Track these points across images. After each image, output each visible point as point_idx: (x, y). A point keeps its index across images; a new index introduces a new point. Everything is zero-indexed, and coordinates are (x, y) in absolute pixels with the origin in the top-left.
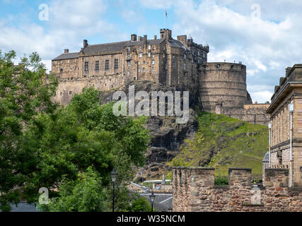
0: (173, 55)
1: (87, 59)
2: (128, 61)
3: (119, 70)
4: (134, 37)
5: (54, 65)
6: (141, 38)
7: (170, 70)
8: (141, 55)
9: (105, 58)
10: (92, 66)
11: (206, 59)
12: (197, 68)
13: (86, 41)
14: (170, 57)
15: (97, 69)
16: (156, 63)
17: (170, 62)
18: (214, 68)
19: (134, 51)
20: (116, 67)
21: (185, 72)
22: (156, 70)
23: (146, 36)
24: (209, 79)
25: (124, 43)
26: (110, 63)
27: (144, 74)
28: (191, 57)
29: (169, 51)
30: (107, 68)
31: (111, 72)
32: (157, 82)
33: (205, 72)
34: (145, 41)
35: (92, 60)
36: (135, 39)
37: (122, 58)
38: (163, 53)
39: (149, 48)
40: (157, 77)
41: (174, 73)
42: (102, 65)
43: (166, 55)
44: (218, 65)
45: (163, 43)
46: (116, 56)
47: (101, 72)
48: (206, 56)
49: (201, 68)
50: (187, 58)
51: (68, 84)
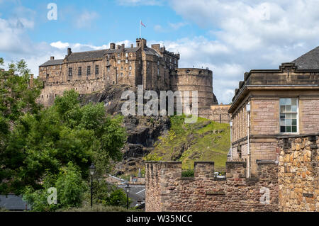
0: (147, 61)
1: (70, 65)
2: (108, 67)
3: (101, 75)
4: (113, 45)
5: (41, 71)
6: (119, 47)
7: (145, 75)
8: (119, 62)
9: (87, 64)
10: (75, 72)
11: (177, 66)
12: (170, 73)
13: (69, 49)
14: (145, 63)
15: (80, 74)
16: (133, 69)
17: (145, 68)
18: (184, 73)
19: (113, 58)
20: (97, 72)
21: (158, 77)
22: (133, 75)
23: (123, 45)
24: (180, 83)
25: (104, 51)
26: (91, 69)
27: (122, 79)
28: (163, 63)
29: (144, 58)
30: (89, 73)
31: (92, 76)
32: (134, 85)
33: (176, 76)
34: (123, 49)
35: (75, 66)
36: (114, 47)
37: (102, 65)
38: (139, 59)
39: (127, 55)
40: (134, 81)
41: (149, 77)
42: (84, 71)
43: (142, 61)
44: (188, 70)
45: (139, 51)
46: (97, 63)
47: (84, 77)
48: (177, 62)
49: (173, 73)
50: (160, 64)
51: (54, 88)
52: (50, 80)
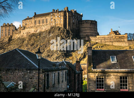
1: (35, 19)
4: (54, 10)
5: (23, 22)
6: (56, 11)
8: (56, 17)
9: (42, 19)
10: (37, 22)
11: (82, 19)
12: (79, 22)
13: (35, 13)
15: (39, 23)
16: (62, 19)
18: (85, 22)
19: (54, 15)
20: (47, 22)
21: (74, 23)
22: (62, 23)
23: (58, 10)
24: (83, 26)
26: (44, 20)
27: (57, 24)
28: (76, 18)
30: (43, 23)
31: (45, 24)
32: (63, 27)
33: (81, 24)
35: (38, 19)
37: (48, 18)
38: (65, 15)
40: (63, 25)
42: (41, 22)
45: (65, 12)
47: (41, 24)
50: (74, 18)
51: (28, 29)
52: (27, 26)
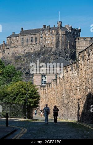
1: (23, 37)
2: (42, 38)
3: (38, 42)
5: (8, 40)
6: (47, 27)
7: (61, 42)
8: (47, 35)
9: (31, 36)
10: (25, 40)
11: (80, 36)
13: (22, 28)
14: (61, 35)
15: (27, 42)
16: (54, 39)
17: (61, 38)
18: (83, 40)
19: (44, 33)
20: (36, 41)
22: (54, 42)
23: (49, 26)
24: (81, 45)
26: (33, 39)
27: (49, 44)
28: (71, 35)
29: (60, 33)
30: (32, 41)
31: (34, 43)
32: (55, 47)
34: (49, 28)
35: (25, 37)
36: (45, 27)
37: (38, 36)
38: (57, 34)
39: (51, 31)
40: (55, 45)
41: (63, 43)
42: (30, 40)
43: (59, 35)
46: (36, 35)
47: (29, 43)
50: (69, 36)
51: (14, 49)
52: (12, 45)
